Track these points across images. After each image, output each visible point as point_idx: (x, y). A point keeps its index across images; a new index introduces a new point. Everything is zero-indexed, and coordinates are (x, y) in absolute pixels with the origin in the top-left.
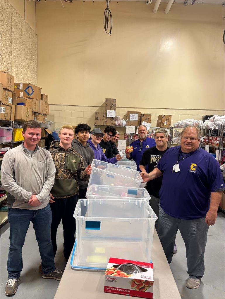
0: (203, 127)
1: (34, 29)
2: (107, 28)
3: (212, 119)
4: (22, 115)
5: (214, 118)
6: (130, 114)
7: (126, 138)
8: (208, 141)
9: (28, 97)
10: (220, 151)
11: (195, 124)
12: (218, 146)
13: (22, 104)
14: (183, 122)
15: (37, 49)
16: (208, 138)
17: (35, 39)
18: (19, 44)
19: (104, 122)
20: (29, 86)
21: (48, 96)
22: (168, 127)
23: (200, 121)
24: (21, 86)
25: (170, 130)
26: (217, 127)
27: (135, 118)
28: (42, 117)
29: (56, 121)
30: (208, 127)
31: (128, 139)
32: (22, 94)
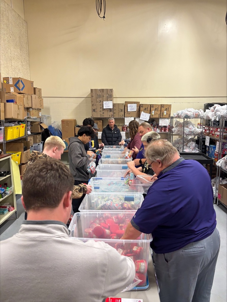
0: (204, 117)
1: (22, 16)
2: (101, 12)
3: (213, 109)
4: (13, 113)
5: (215, 108)
6: (129, 105)
7: (124, 129)
8: (209, 131)
9: (19, 92)
10: (221, 143)
11: (196, 114)
12: (218, 138)
13: (12, 101)
14: (183, 112)
15: (27, 37)
16: (209, 129)
17: (24, 27)
18: (7, 34)
19: (101, 114)
20: (19, 81)
21: (41, 89)
22: (168, 116)
23: (200, 111)
24: (11, 81)
25: (170, 119)
26: (217, 118)
27: (134, 109)
28: (36, 112)
29: (52, 114)
30: (209, 117)
31: (127, 131)
32: (12, 90)
